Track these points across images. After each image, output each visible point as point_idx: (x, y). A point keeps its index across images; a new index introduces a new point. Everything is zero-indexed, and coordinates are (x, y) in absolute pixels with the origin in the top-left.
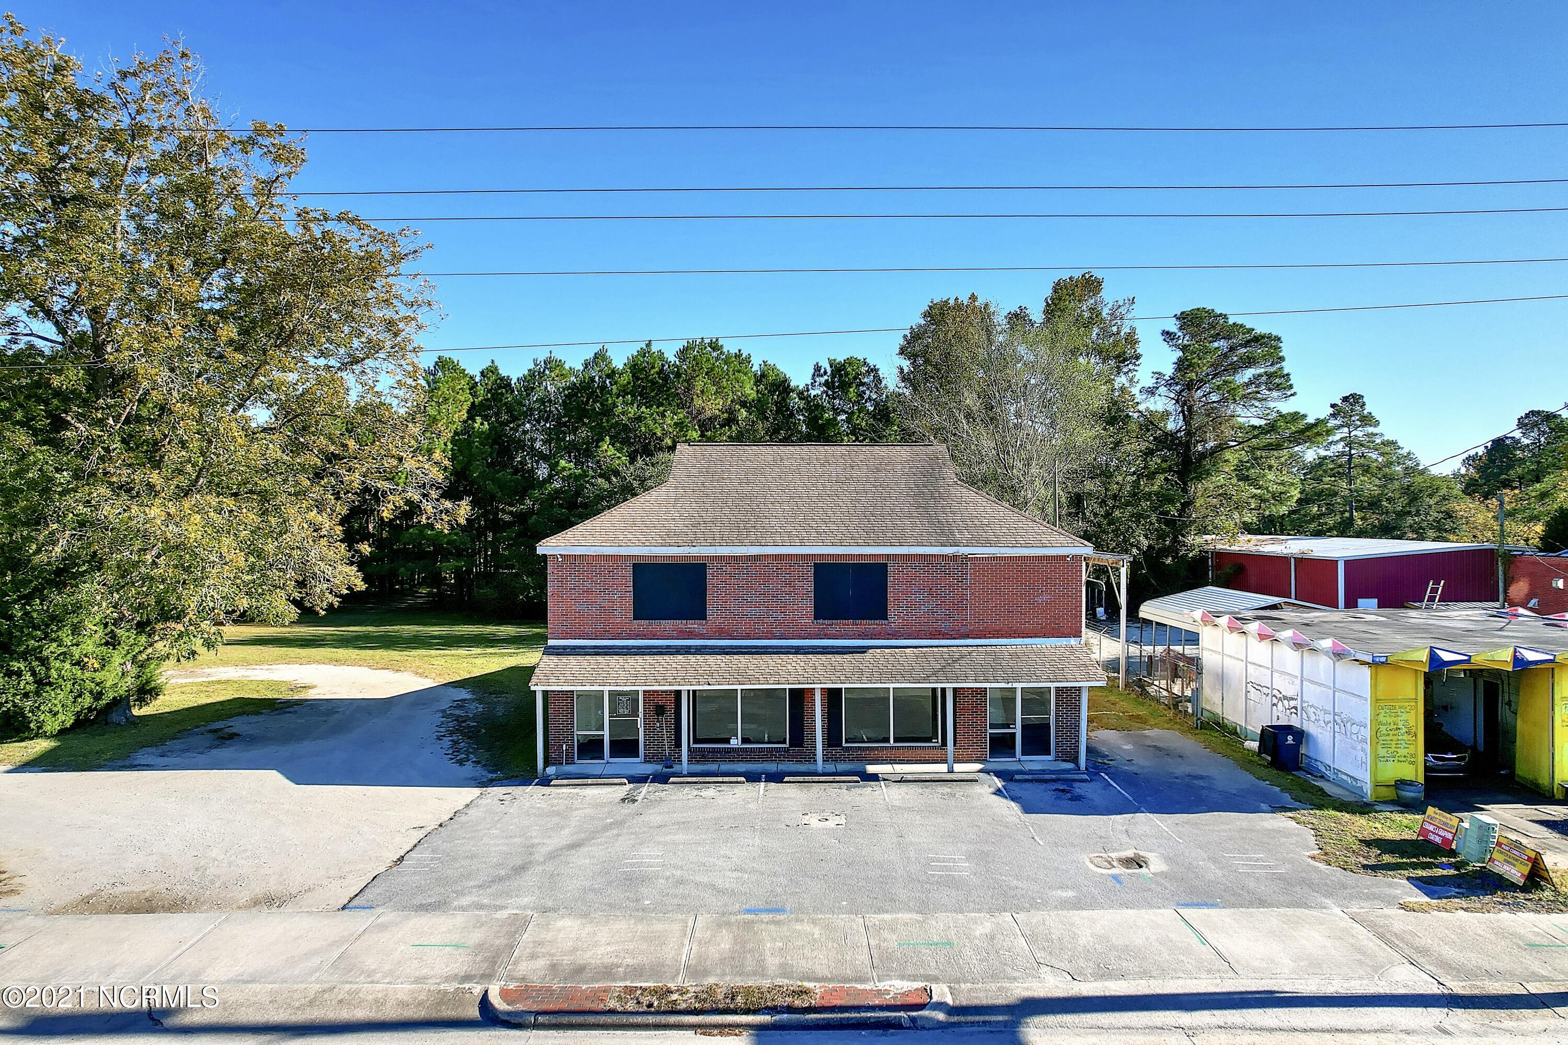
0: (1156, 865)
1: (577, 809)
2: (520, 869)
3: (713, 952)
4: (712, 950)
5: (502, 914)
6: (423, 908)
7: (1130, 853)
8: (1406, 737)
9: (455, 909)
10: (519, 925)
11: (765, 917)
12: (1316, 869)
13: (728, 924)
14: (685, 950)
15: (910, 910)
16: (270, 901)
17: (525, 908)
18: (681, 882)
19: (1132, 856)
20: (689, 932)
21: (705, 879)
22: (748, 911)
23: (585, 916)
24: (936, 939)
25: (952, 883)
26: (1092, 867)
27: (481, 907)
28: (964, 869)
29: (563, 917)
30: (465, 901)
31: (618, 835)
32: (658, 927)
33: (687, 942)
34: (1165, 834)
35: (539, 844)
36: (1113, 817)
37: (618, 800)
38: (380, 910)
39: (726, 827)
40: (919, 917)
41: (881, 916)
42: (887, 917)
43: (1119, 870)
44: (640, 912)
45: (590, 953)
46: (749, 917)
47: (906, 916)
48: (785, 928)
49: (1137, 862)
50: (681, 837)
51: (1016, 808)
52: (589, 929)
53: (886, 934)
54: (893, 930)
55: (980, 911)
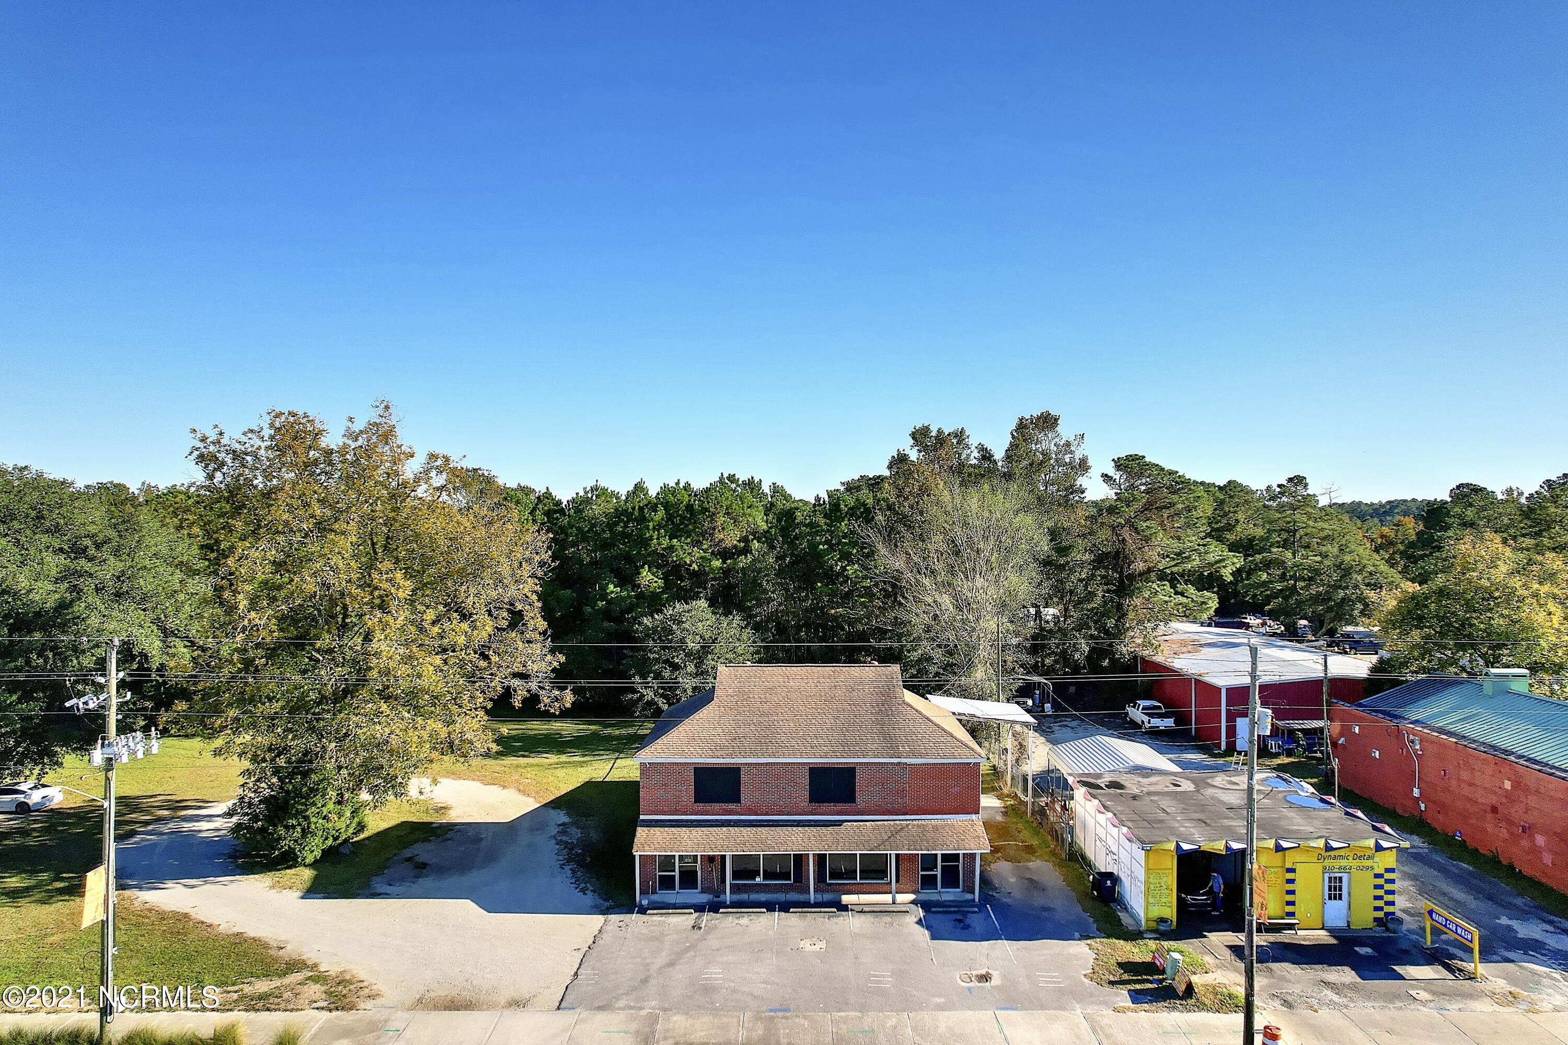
0: (996, 980)
1: (667, 935)
2: (645, 981)
3: (754, 1035)
4: (754, 1034)
5: (643, 1013)
6: (600, 1008)
7: (983, 972)
8: (1166, 891)
9: (618, 1009)
10: (653, 1019)
11: (780, 1014)
12: (1083, 983)
13: (761, 1018)
14: (741, 1034)
15: (856, 1010)
16: (517, 1004)
17: (653, 1008)
18: (734, 991)
19: (984, 973)
20: (741, 1023)
21: (746, 989)
22: (771, 1011)
23: (687, 1014)
24: (867, 1028)
25: (880, 992)
26: (959, 981)
27: (631, 1008)
28: (888, 982)
29: (675, 1015)
30: (621, 1003)
31: (695, 956)
32: (725, 1020)
33: (741, 1029)
34: (1009, 957)
35: (651, 963)
36: (982, 943)
37: (690, 927)
38: (578, 1010)
39: (756, 950)
40: (860, 1015)
41: (839, 1014)
42: (843, 1014)
43: (975, 984)
44: (715, 1011)
45: (693, 1037)
46: (772, 1014)
47: (853, 1014)
48: (790, 1021)
49: (985, 978)
50: (731, 958)
51: (927, 936)
52: (690, 1021)
53: (841, 1025)
54: (845, 1023)
55: (892, 1011)
